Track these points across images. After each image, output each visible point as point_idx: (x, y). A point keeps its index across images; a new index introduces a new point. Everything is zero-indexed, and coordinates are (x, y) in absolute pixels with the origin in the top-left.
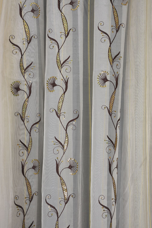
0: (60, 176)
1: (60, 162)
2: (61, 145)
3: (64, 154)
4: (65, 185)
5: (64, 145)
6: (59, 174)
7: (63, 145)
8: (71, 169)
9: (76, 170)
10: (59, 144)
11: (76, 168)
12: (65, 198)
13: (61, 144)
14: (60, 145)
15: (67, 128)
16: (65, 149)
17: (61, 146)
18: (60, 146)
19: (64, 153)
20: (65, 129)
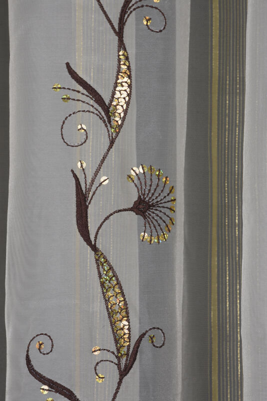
0: (94, 248)
1: (93, 181)
2: (96, 105)
3: (111, 147)
4: (118, 290)
5: (110, 104)
6: (92, 238)
7: (107, 102)
8: (145, 218)
9: (168, 220)
10: (88, 100)
11: (168, 212)
12: (118, 350)
13: (99, 99)
14: (92, 102)
15: (122, 22)
16: (114, 124)
17: (100, 109)
18: (92, 109)
19: (112, 142)
20: (117, 27)
